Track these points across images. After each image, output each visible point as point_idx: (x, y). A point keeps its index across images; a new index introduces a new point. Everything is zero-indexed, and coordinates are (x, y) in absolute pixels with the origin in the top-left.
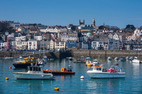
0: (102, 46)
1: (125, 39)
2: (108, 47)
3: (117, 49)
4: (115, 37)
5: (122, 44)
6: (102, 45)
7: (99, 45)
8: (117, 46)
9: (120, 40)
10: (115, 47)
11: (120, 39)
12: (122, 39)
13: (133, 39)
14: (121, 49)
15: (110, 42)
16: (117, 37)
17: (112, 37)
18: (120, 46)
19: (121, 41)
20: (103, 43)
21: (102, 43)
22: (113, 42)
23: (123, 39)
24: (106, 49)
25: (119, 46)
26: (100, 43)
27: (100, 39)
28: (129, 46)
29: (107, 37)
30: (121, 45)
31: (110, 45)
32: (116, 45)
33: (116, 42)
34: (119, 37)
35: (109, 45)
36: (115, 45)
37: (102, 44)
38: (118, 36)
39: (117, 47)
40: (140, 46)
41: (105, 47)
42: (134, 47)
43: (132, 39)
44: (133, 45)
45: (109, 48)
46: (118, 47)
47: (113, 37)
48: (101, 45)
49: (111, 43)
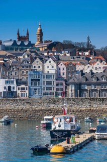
0: (12, 90)
1: (73, 72)
2: (27, 91)
3: (49, 96)
4: (48, 67)
5: (61, 84)
6: (14, 88)
7: (5, 88)
8: (50, 89)
9: (62, 74)
10: (45, 91)
11: (62, 71)
12: (65, 71)
13: (94, 71)
14: (60, 97)
15: (32, 80)
16: (53, 67)
17: (41, 67)
18: (58, 89)
19: (65, 76)
20: (15, 82)
21: (12, 82)
22: (39, 80)
23: (68, 72)
24: (23, 95)
25: (56, 87)
26: (7, 82)
27: (13, 73)
28: (73, 88)
29: (30, 67)
30: (62, 87)
31: (33, 87)
32: (49, 86)
33: (48, 80)
34: (59, 66)
35: (29, 87)
36: (45, 86)
37: (12, 85)
38: (55, 65)
39: (49, 92)
40: (100, 87)
41: (19, 92)
42: (87, 90)
43: (91, 71)
44: (83, 86)
45: (30, 94)
46: (52, 91)
47: (43, 67)
48: (9, 88)
49: (35, 81)
